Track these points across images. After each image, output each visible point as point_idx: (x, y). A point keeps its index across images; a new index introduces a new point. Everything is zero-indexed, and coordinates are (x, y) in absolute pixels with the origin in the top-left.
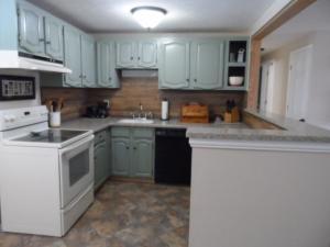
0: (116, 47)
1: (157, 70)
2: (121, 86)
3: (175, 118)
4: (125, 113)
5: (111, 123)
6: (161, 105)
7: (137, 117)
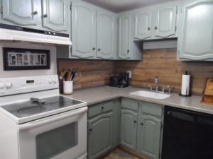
0: (134, 20)
1: (176, 39)
2: (142, 58)
3: (197, 94)
4: (144, 84)
5: (121, 95)
6: (181, 78)
7: (154, 89)
